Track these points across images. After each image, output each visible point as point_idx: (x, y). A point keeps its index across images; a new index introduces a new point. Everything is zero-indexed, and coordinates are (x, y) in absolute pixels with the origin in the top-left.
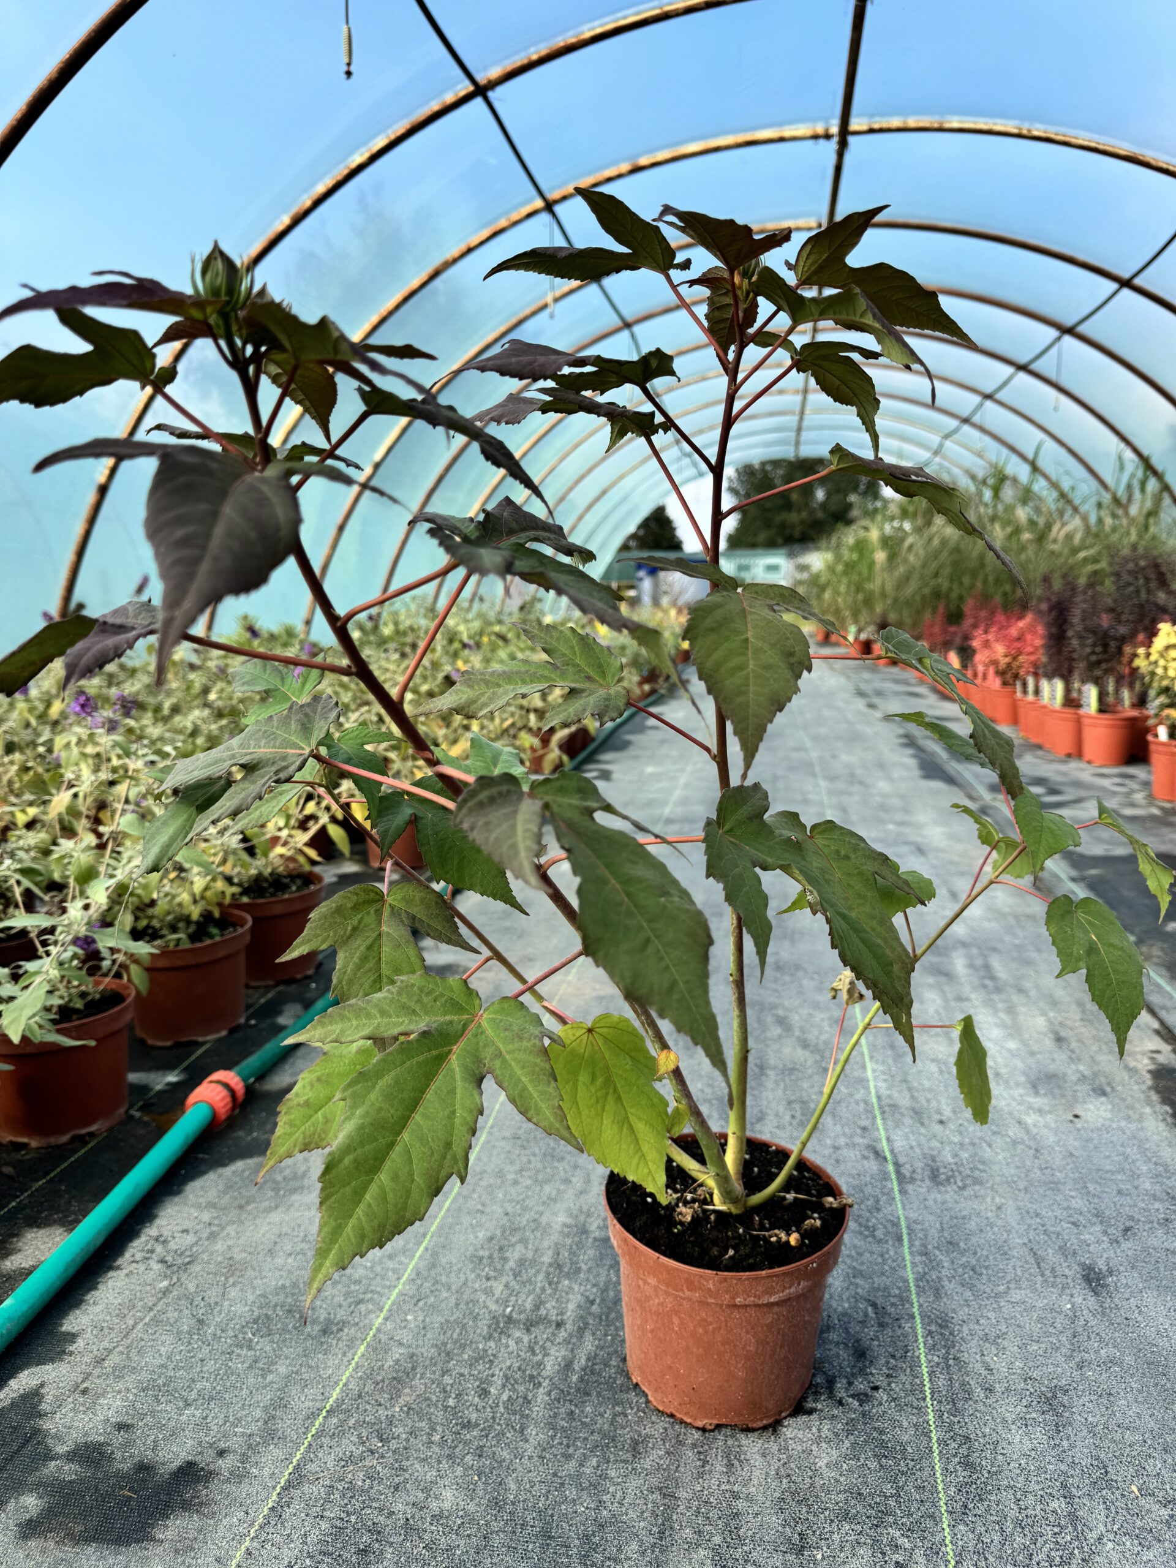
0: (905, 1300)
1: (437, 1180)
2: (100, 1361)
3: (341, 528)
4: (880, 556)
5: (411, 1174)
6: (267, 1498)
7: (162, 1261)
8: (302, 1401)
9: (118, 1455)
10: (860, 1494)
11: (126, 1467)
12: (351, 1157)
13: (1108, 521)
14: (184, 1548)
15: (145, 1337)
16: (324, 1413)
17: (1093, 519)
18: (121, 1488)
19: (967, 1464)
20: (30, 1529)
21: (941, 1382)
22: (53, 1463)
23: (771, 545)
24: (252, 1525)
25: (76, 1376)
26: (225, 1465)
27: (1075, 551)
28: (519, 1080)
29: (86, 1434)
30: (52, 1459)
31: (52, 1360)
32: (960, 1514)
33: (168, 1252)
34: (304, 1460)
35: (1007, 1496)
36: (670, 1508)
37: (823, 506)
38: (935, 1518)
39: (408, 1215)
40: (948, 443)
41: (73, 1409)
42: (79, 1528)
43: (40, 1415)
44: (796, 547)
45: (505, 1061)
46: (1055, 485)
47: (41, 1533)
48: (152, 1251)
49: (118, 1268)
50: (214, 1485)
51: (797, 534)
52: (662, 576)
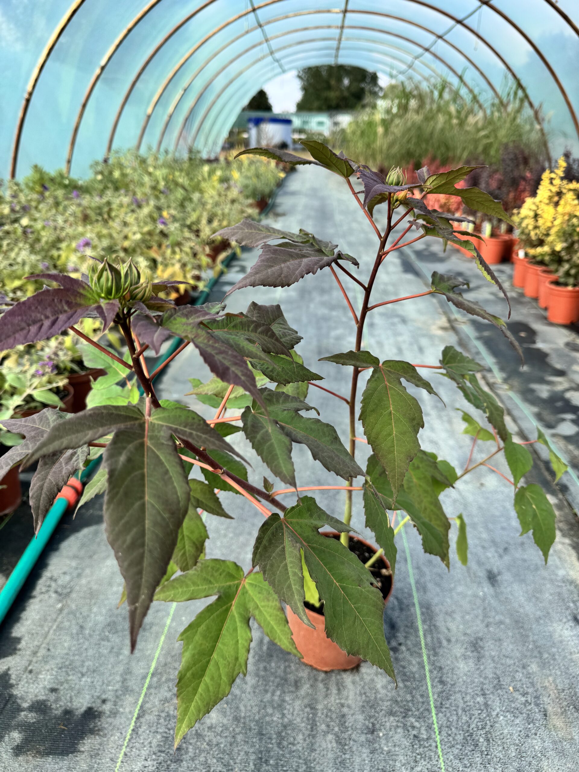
0: (410, 595)
1: (233, 677)
2: (35, 653)
4: (380, 130)
5: (220, 676)
6: (130, 724)
7: (56, 592)
8: (138, 669)
9: (54, 706)
10: (396, 701)
11: (58, 712)
12: (190, 672)
13: (496, 114)
14: (95, 755)
15: (56, 637)
16: (150, 675)
17: (488, 112)
18: (59, 724)
19: (442, 682)
20: (18, 751)
21: (429, 639)
22: (23, 713)
23: (320, 110)
24: (124, 740)
25: (25, 663)
26: (107, 707)
27: (478, 130)
28: (269, 623)
29: (36, 696)
30: (22, 711)
31: (11, 654)
32: (439, 708)
33: (58, 586)
34: (144, 702)
35: (458, 696)
36: (315, 715)
37: (348, 88)
38: (429, 710)
39: (220, 696)
40: (417, 62)
41: (27, 682)
42: (42, 748)
43: (12, 686)
44: (334, 113)
45: (260, 611)
46: (471, 91)
47: (25, 752)
48: (49, 586)
49: (34, 597)
50: (103, 719)
51: (334, 103)
52: (263, 127)
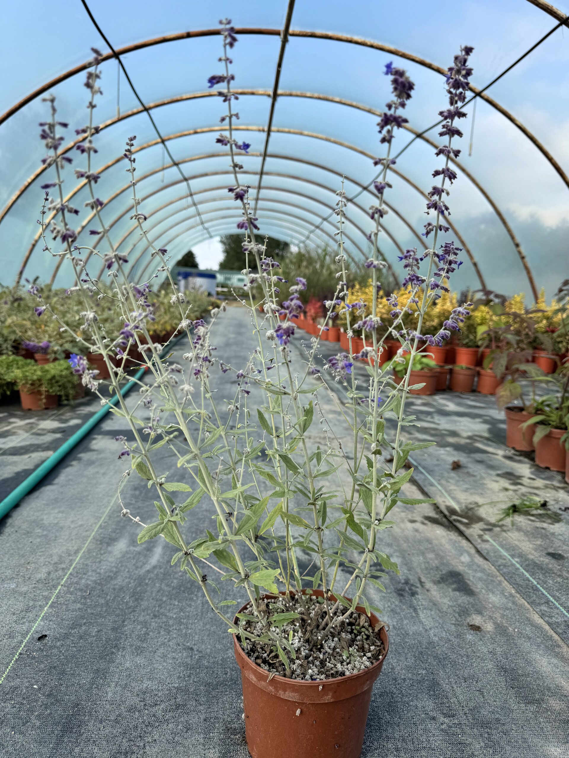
23: (240, 269)
52: (191, 279)
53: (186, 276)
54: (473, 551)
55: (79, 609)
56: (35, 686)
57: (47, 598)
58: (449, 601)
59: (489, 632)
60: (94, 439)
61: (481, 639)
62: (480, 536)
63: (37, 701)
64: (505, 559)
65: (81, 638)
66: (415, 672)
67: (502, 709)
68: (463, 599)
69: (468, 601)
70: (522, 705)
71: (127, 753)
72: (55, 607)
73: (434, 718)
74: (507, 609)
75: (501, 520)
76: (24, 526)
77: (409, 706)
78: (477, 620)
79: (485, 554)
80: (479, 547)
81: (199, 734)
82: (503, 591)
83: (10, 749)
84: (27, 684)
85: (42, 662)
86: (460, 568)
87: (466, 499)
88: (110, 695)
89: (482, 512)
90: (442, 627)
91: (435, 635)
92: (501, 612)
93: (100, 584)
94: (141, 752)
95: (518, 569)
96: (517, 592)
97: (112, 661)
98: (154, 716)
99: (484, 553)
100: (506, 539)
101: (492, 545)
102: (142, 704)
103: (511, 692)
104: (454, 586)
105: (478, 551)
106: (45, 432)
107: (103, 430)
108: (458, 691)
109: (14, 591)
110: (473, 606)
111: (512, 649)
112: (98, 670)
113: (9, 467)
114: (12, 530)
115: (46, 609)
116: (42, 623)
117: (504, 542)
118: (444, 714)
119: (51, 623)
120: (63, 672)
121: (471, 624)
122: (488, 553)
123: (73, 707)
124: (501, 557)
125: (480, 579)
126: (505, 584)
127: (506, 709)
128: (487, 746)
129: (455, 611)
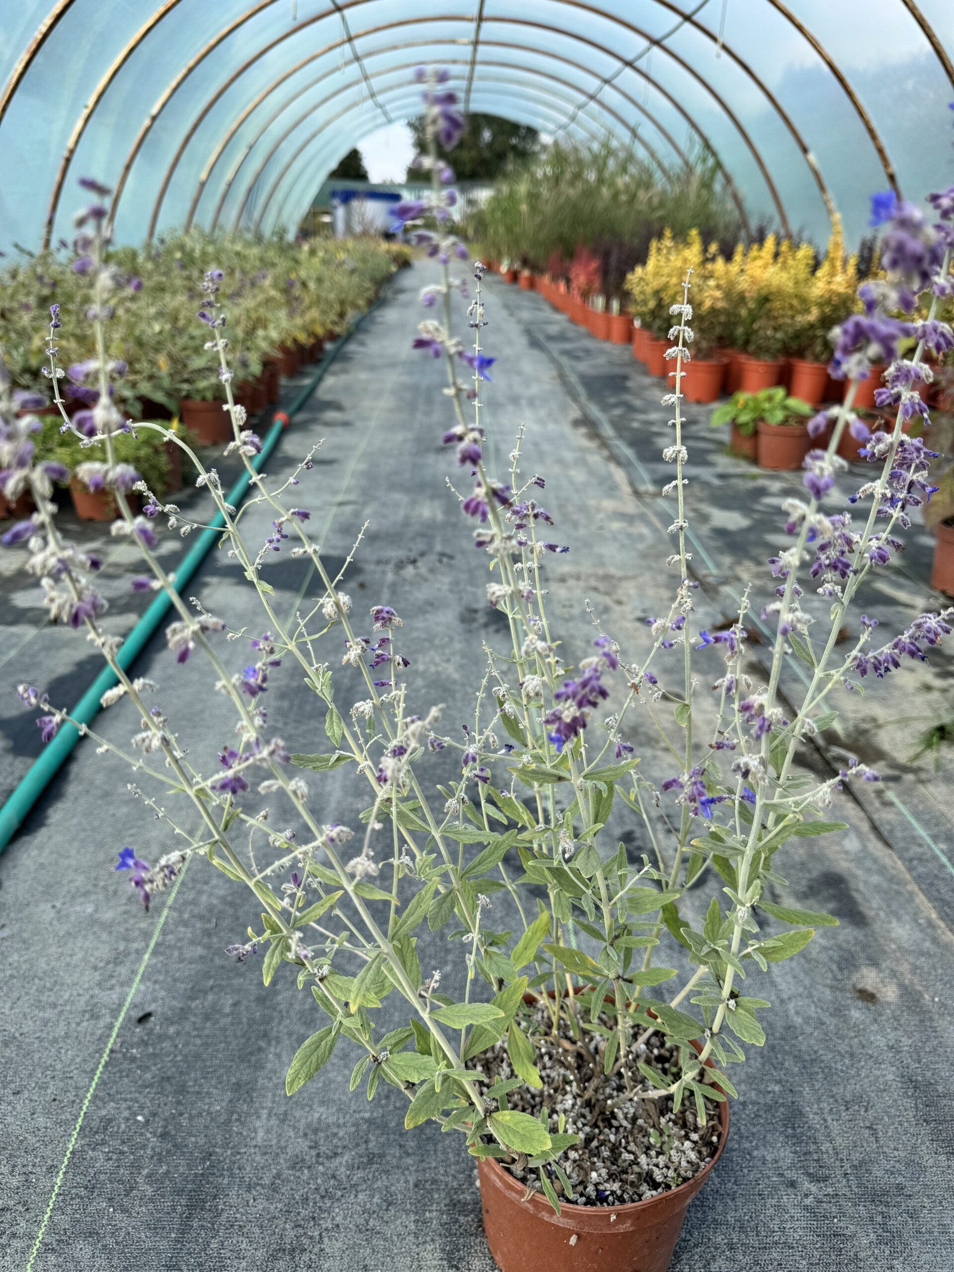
3: (128, 168)
4: (524, 207)
27: (652, 210)
37: (490, 145)
40: (580, 114)
44: (467, 184)
51: (467, 169)
52: (355, 204)
53: (347, 197)
54: (865, 827)
55: (201, 957)
56: (140, 1118)
57: (147, 935)
58: (822, 936)
59: (889, 1004)
60: (206, 585)
61: (875, 1020)
62: (879, 793)
63: (144, 1147)
64: (920, 845)
65: (207, 1017)
66: (762, 1087)
67: (907, 1165)
68: (848, 933)
69: (856, 939)
70: (943, 1158)
71: (294, 1250)
72: (162, 954)
73: (792, 1184)
74: (922, 954)
75: (917, 756)
76: (99, 779)
77: (753, 1158)
78: (869, 978)
79: (886, 834)
80: (876, 817)
81: (407, 1212)
82: (916, 914)
83: (110, 1241)
84: (126, 1114)
85: (148, 1067)
86: (843, 866)
87: (856, 712)
88: (261, 1134)
89: (885, 739)
90: (810, 996)
91: (797, 1013)
92: (911, 959)
93: (232, 904)
94: (316, 1250)
95: (943, 866)
96: (942, 919)
97: (259, 1066)
98: (334, 1177)
99: (885, 829)
100: (923, 800)
101: (900, 813)
102: (314, 1152)
103: (925, 1130)
104: (831, 905)
105: (875, 828)
106: (119, 571)
107: (219, 564)
108: (835, 1127)
109: (92, 921)
110: (864, 948)
111: (928, 1040)
112: (238, 1086)
113: (64, 651)
114: (81, 788)
115: (146, 956)
116: (142, 988)
117: (921, 807)
118: (809, 1175)
119: (157, 987)
120: (182, 1089)
121: (860, 986)
122: (891, 831)
123: (203, 1160)
124: (915, 840)
125: (877, 888)
126: (921, 899)
127: (914, 1165)
128: (880, 1241)
129: (831, 958)
